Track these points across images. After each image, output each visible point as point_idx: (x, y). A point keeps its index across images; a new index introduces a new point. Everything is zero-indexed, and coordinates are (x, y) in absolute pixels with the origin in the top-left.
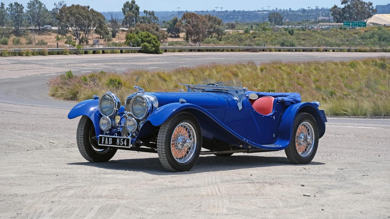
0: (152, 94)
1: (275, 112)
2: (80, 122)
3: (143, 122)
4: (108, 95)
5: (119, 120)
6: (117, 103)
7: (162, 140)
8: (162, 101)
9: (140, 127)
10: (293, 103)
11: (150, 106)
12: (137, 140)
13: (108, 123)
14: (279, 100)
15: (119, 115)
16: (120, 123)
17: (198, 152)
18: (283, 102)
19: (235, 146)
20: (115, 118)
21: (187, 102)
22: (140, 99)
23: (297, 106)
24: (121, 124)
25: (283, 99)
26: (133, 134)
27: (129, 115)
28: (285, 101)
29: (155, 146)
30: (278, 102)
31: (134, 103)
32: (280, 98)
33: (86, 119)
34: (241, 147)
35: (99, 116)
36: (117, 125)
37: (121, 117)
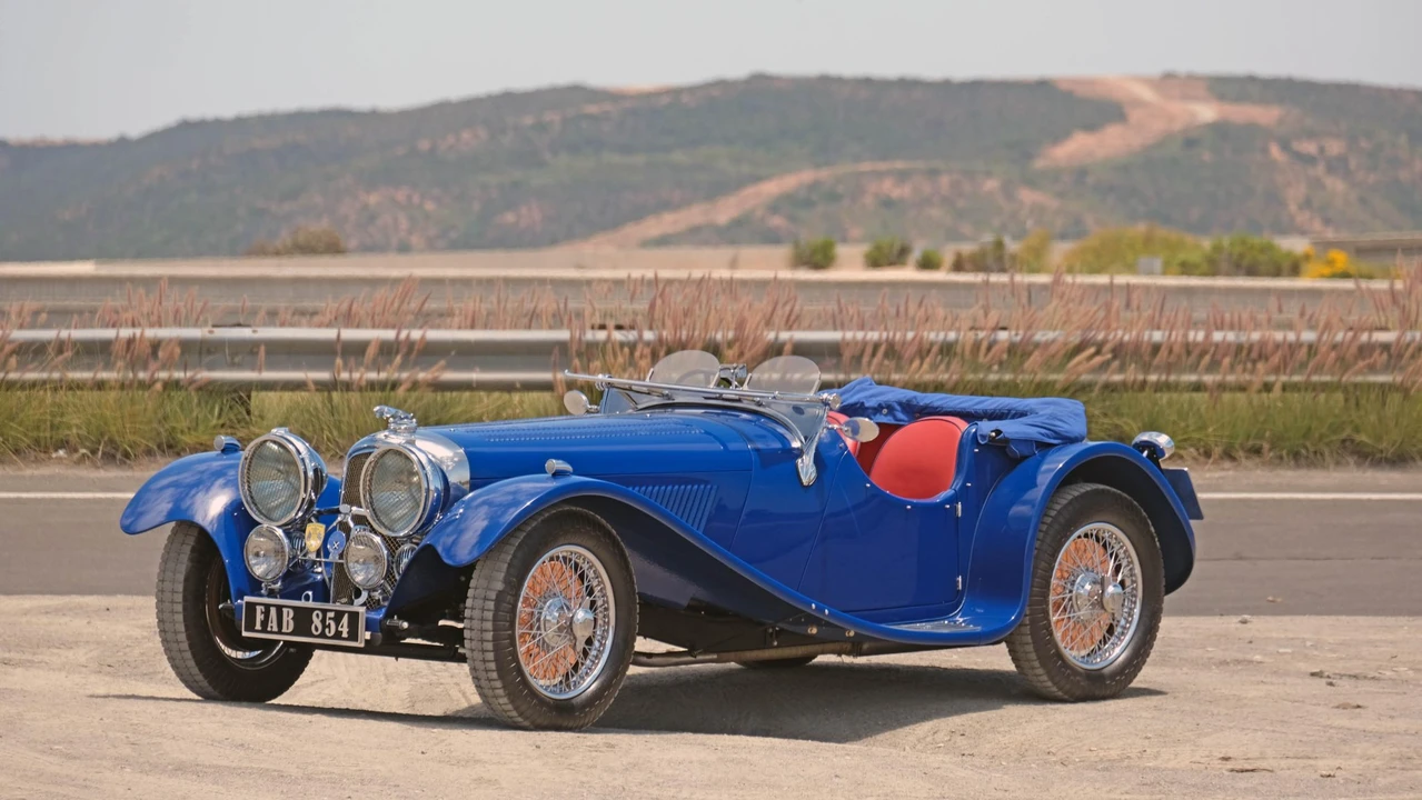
0: (440, 433)
1: (964, 485)
2: (168, 549)
3: (413, 549)
4: (275, 442)
5: (319, 538)
6: (311, 474)
7: (483, 610)
8: (488, 466)
9: (398, 567)
10: (1044, 447)
11: (437, 489)
12: (389, 615)
13: (279, 552)
14: (982, 436)
15: (319, 517)
16: (323, 551)
17: (623, 654)
18: (999, 445)
19: (787, 631)
20: (304, 531)
21: (576, 472)
22: (398, 461)
23: (1057, 462)
24: (327, 554)
25: (998, 432)
26: (373, 594)
27: (359, 520)
28: (1007, 441)
29: (458, 635)
30: (978, 445)
31: (374, 477)
32: (987, 427)
33: (191, 541)
34: (812, 636)
35: (240, 521)
36: (313, 556)
37: (327, 528)
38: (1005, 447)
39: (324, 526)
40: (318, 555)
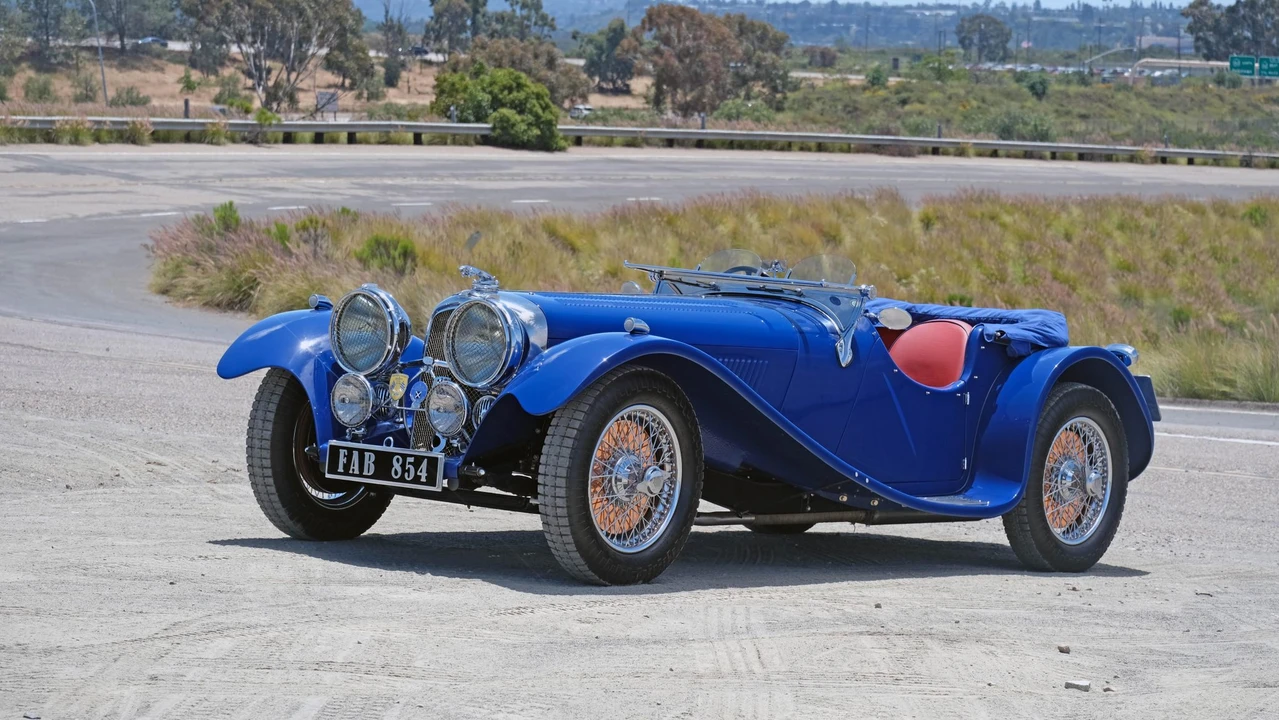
0: (523, 296)
1: (972, 376)
2: (262, 390)
3: (492, 400)
4: (364, 296)
5: (403, 388)
6: (397, 328)
7: (557, 466)
8: (562, 326)
9: (477, 417)
10: (1037, 348)
11: (517, 343)
12: (467, 462)
13: (364, 398)
14: (987, 335)
15: (403, 370)
16: (406, 400)
17: (687, 512)
18: (1002, 343)
19: (822, 498)
20: (388, 382)
21: (652, 332)
22: (482, 315)
23: (1052, 360)
24: (409, 404)
25: (1002, 333)
26: (451, 441)
27: (440, 372)
28: (1008, 340)
29: (531, 488)
30: (985, 344)
31: (458, 329)
32: (992, 329)
33: (284, 383)
34: (843, 504)
35: (330, 371)
36: (396, 405)
37: (409, 379)
38: (1006, 346)
39: (407, 376)
40: (400, 405)
